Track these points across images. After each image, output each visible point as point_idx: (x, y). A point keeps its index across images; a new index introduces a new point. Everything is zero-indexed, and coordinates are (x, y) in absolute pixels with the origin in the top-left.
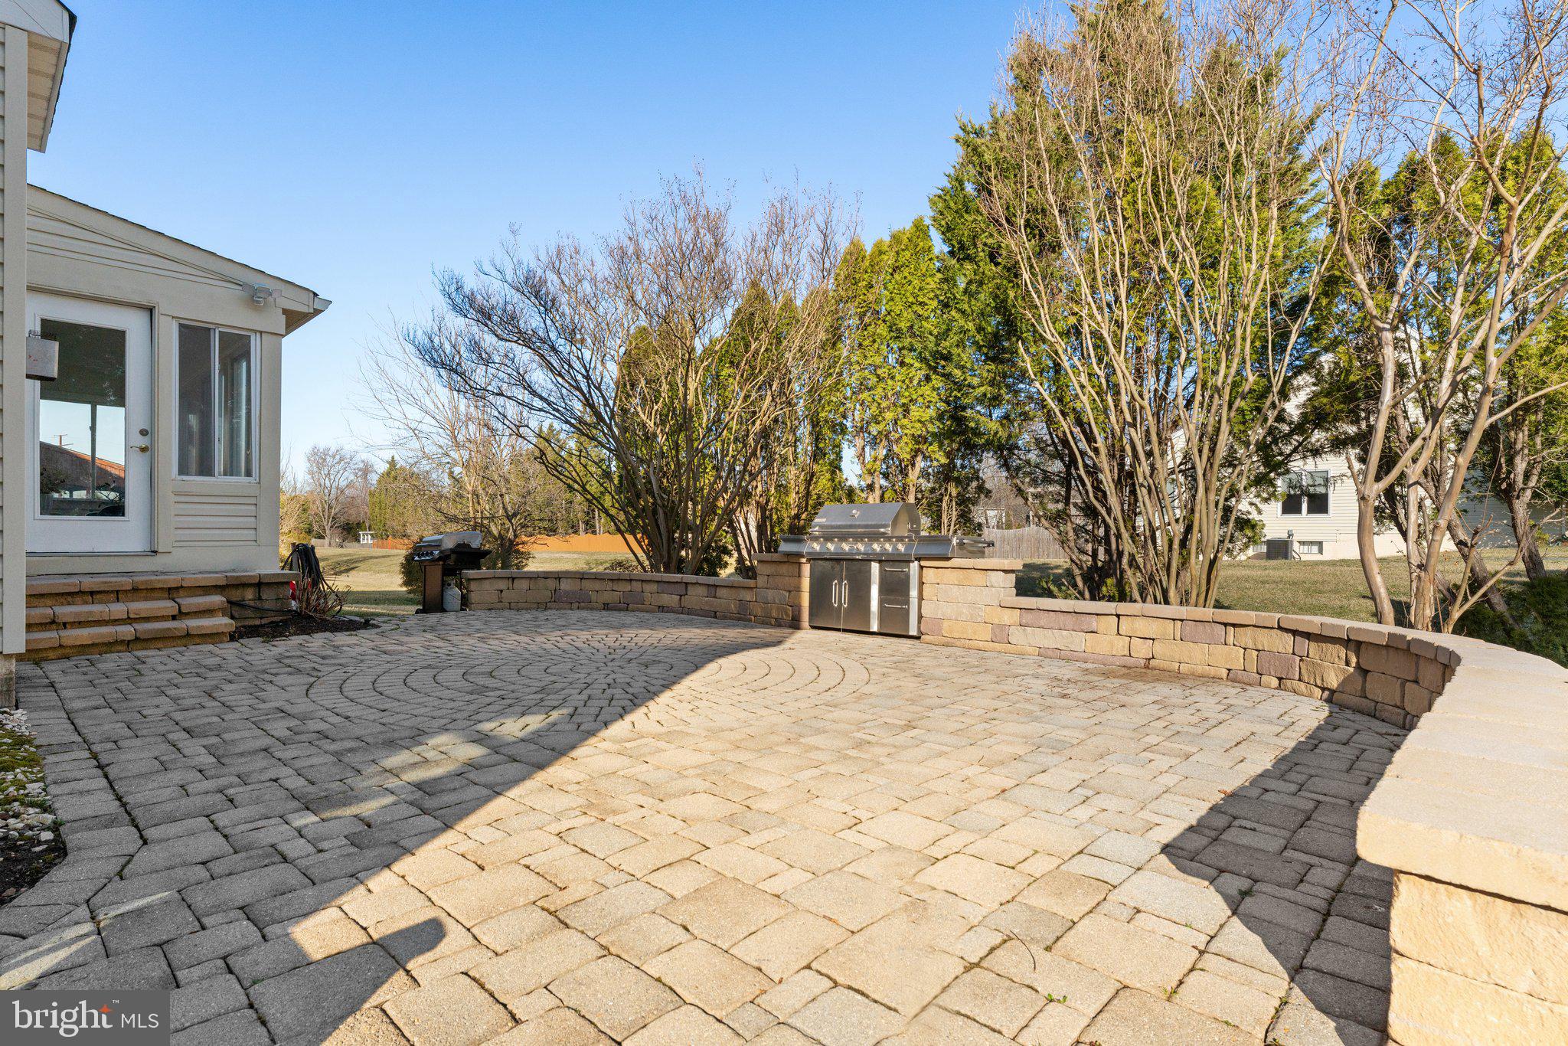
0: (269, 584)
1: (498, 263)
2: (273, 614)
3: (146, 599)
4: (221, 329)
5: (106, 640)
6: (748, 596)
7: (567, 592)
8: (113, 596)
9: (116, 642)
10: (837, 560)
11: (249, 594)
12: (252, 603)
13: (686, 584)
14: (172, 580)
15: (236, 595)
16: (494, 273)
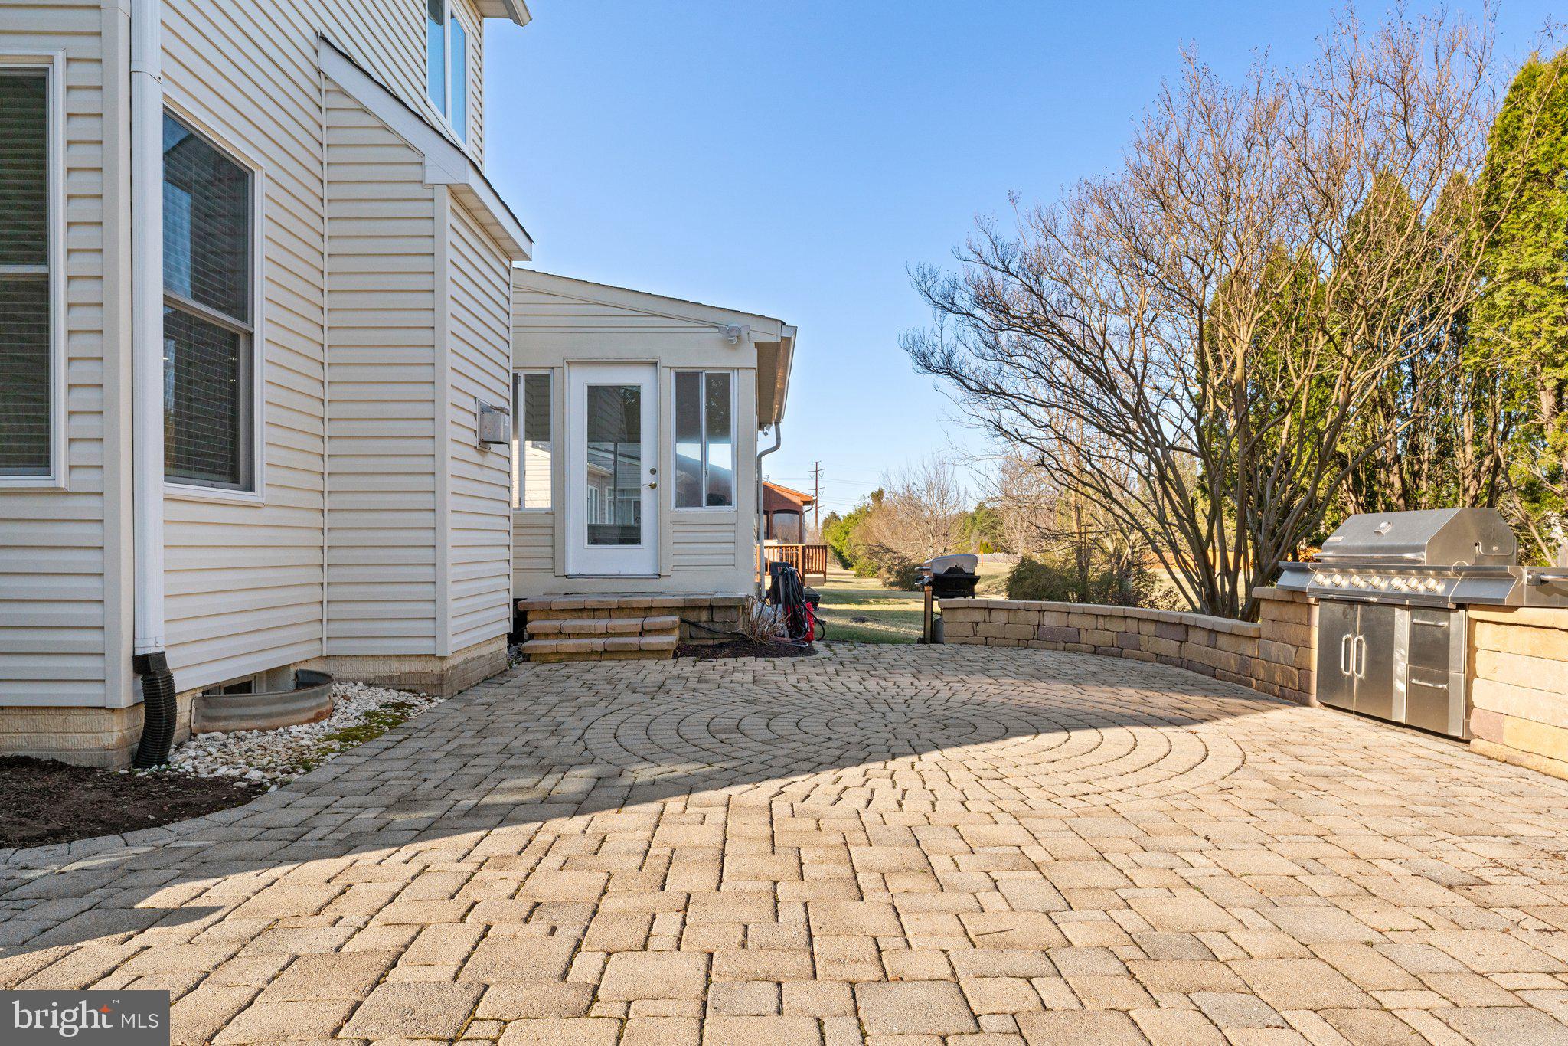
0: (719, 607)
1: (975, 244)
2: (722, 636)
3: (629, 617)
4: (708, 372)
5: (584, 650)
6: (1249, 649)
7: (1051, 630)
8: (606, 613)
9: (592, 653)
10: (1351, 601)
11: (704, 616)
12: (705, 625)
13: (1187, 626)
14: (644, 601)
15: (692, 616)
16: (973, 257)
